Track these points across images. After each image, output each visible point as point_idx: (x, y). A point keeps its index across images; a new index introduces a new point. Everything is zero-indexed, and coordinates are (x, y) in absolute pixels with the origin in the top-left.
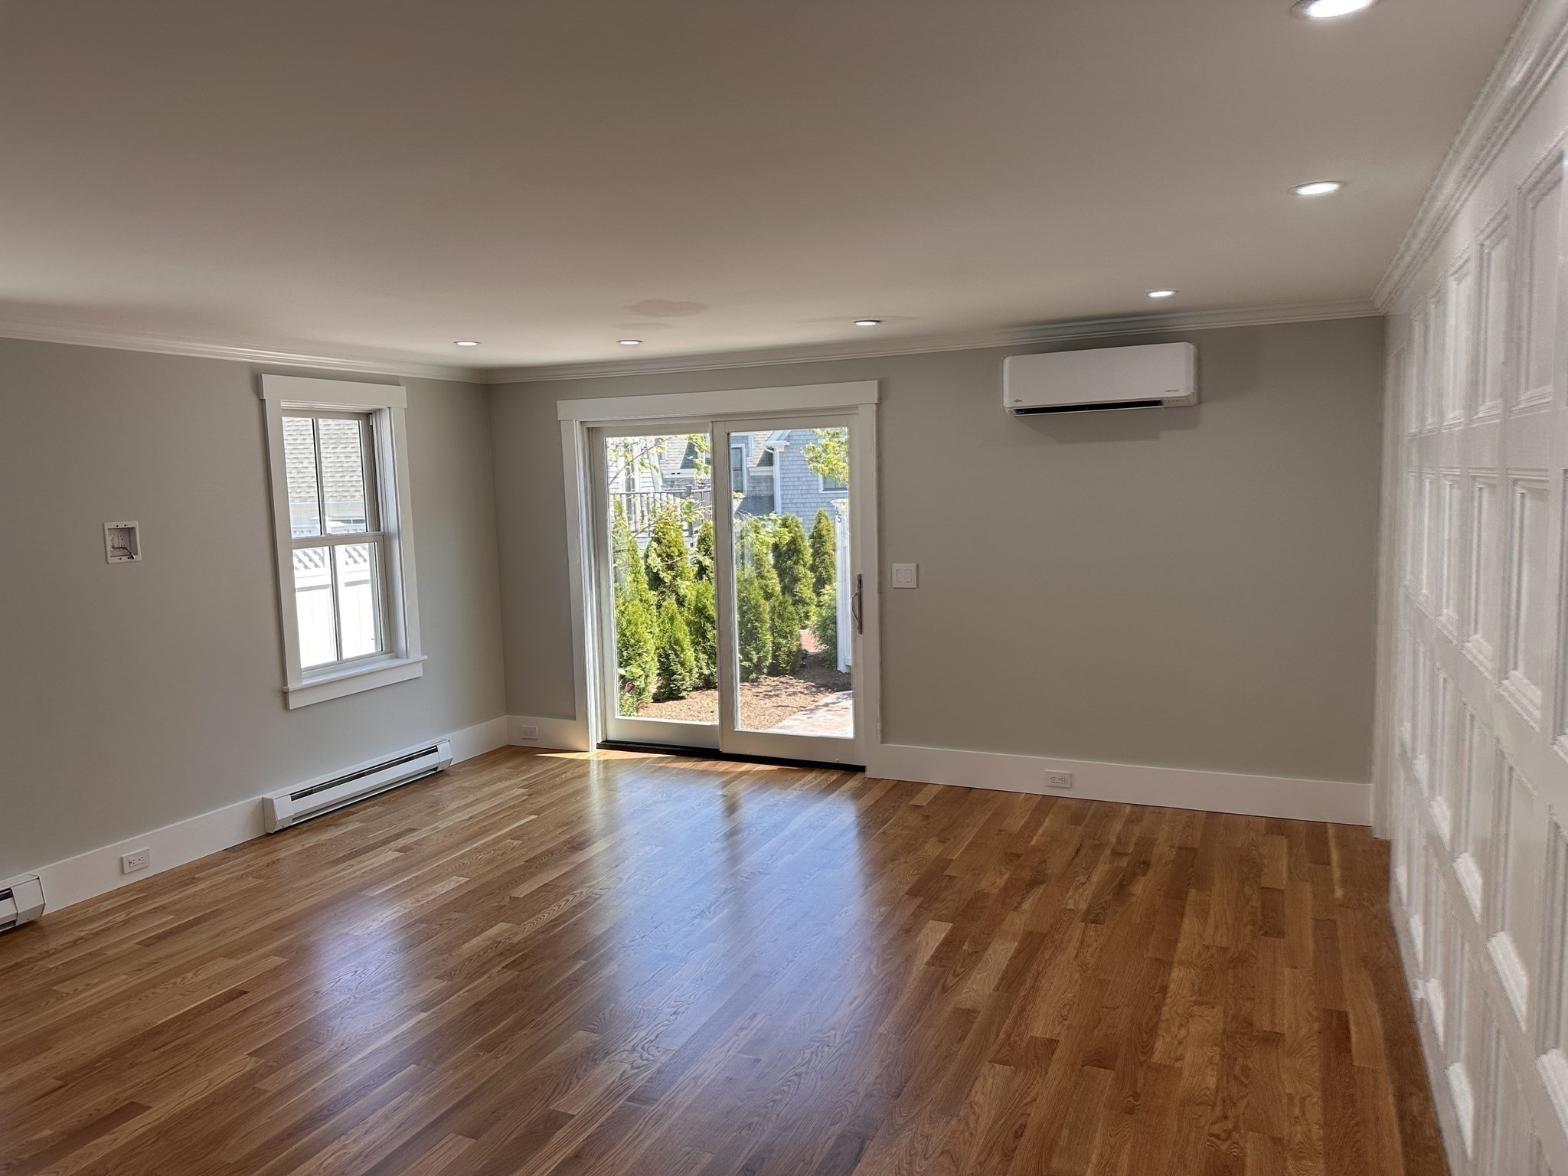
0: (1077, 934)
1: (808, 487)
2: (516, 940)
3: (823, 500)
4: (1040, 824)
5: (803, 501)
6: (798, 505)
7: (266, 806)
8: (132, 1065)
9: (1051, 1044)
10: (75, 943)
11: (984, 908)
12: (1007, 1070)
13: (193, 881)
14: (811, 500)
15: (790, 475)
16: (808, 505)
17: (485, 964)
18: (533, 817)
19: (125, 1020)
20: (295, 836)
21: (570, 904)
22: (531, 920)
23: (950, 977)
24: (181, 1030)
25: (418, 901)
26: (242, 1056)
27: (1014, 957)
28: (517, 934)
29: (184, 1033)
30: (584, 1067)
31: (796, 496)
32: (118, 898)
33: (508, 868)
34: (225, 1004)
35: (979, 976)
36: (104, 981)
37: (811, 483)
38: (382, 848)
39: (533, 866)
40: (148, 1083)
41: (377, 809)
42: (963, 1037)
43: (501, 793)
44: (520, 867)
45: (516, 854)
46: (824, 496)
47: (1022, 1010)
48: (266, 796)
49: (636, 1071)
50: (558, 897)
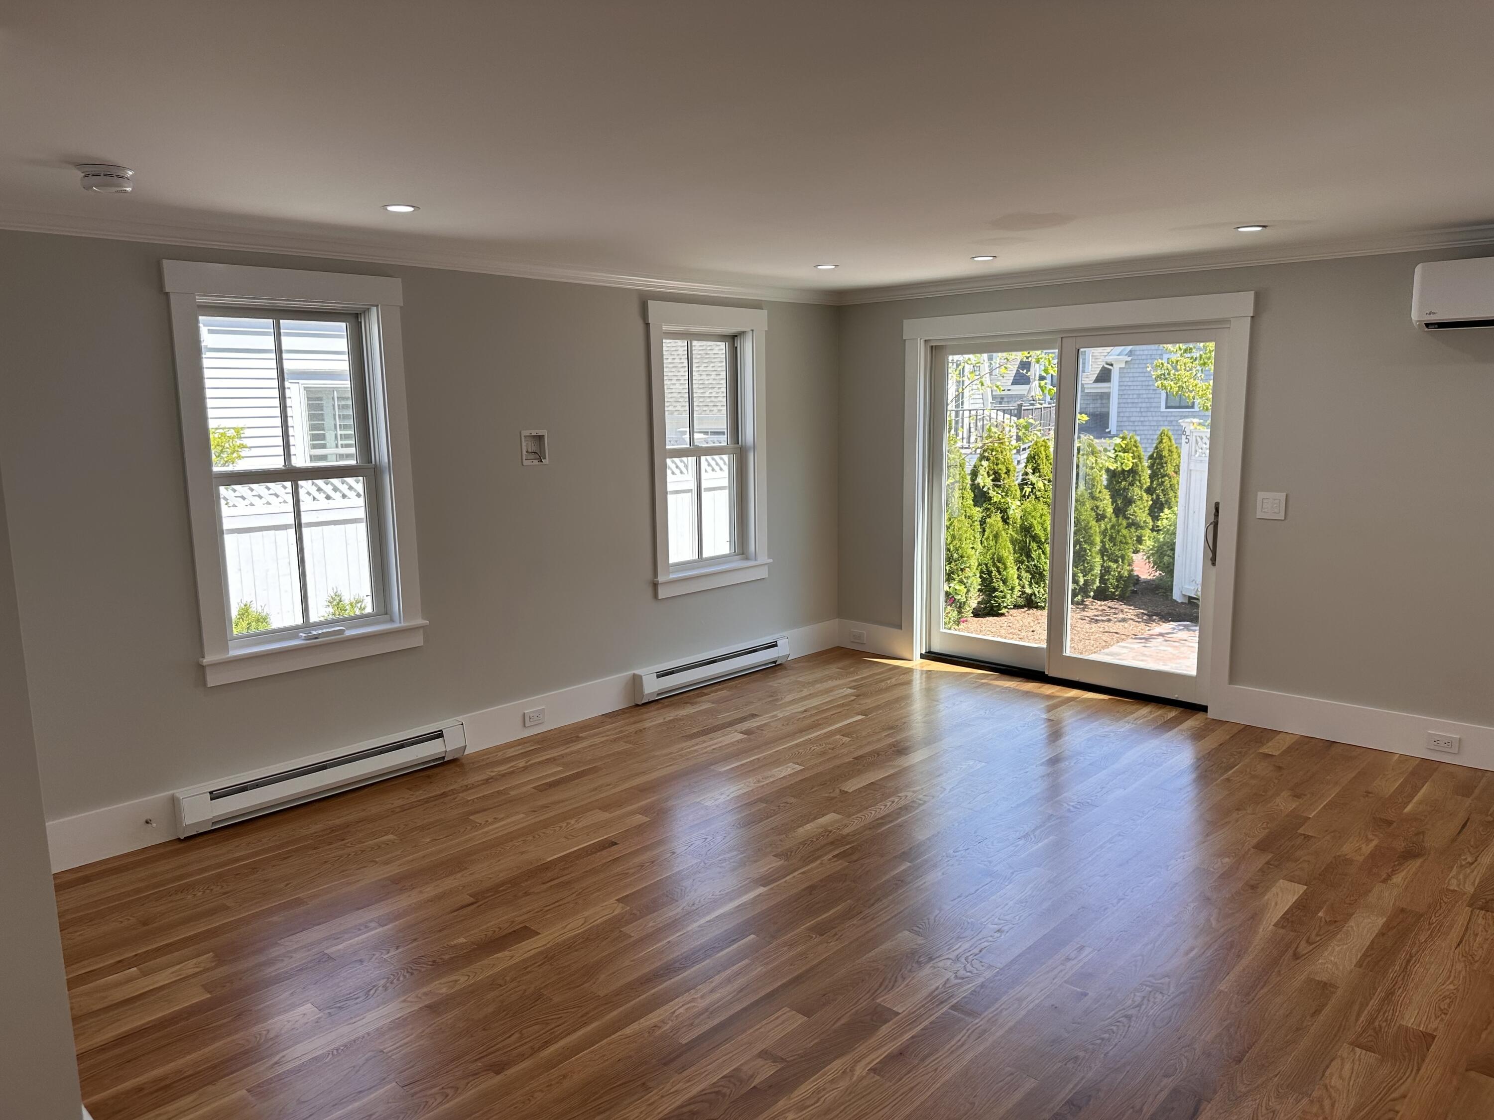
0: (1462, 920)
1: (1148, 405)
2: (846, 831)
3: (1164, 419)
4: (1416, 789)
5: (1142, 419)
6: (1136, 424)
7: (636, 682)
8: (526, 894)
9: (1428, 1038)
10: (487, 781)
11: (1346, 875)
12: (1371, 1058)
13: (578, 739)
14: (1151, 419)
15: (1129, 392)
16: (1147, 423)
17: (818, 850)
18: (860, 717)
19: (522, 853)
20: (658, 709)
21: (896, 806)
22: (859, 815)
23: (1303, 944)
24: (564, 869)
25: (759, 782)
26: (613, 900)
27: (1381, 934)
28: (846, 826)
29: (566, 872)
30: (909, 967)
31: (1135, 414)
32: (520, 747)
33: (838, 762)
34: (599, 851)
35: (1337, 949)
36: (508, 817)
37: (1152, 400)
38: (729, 729)
39: (861, 764)
40: (538, 912)
41: (724, 693)
42: (1317, 1012)
43: (831, 691)
44: (849, 763)
45: (845, 751)
46: (1166, 414)
47: (1390, 994)
48: (637, 672)
49: (960, 981)
50: (885, 797)
